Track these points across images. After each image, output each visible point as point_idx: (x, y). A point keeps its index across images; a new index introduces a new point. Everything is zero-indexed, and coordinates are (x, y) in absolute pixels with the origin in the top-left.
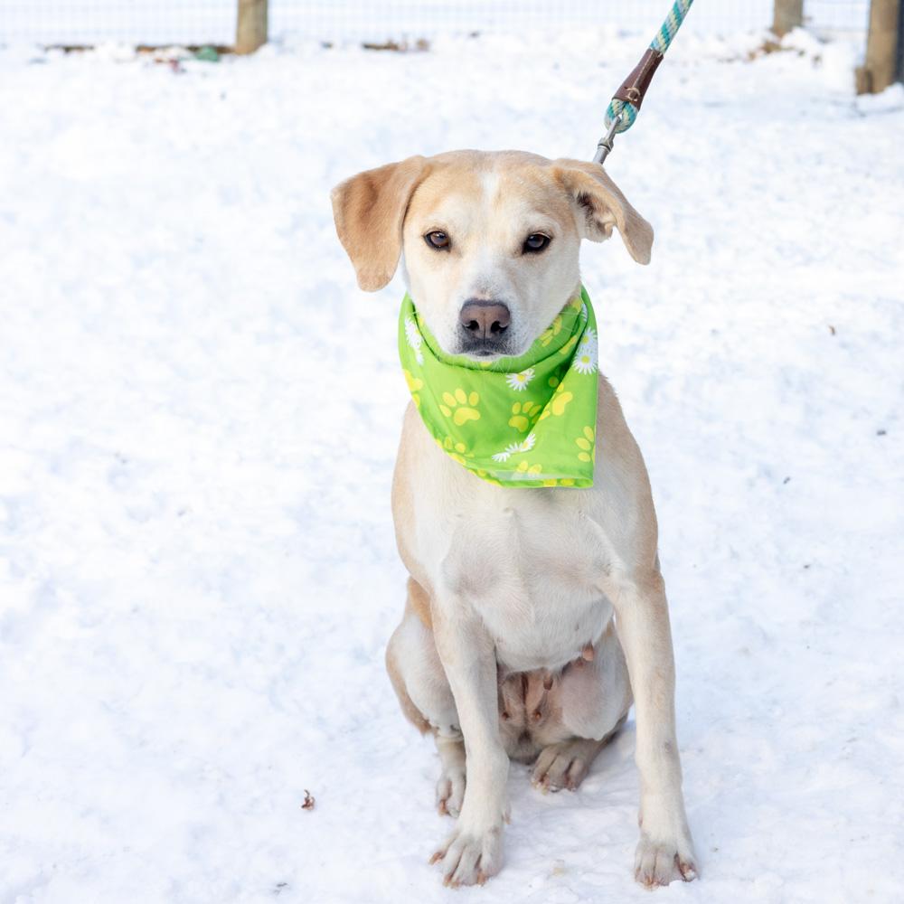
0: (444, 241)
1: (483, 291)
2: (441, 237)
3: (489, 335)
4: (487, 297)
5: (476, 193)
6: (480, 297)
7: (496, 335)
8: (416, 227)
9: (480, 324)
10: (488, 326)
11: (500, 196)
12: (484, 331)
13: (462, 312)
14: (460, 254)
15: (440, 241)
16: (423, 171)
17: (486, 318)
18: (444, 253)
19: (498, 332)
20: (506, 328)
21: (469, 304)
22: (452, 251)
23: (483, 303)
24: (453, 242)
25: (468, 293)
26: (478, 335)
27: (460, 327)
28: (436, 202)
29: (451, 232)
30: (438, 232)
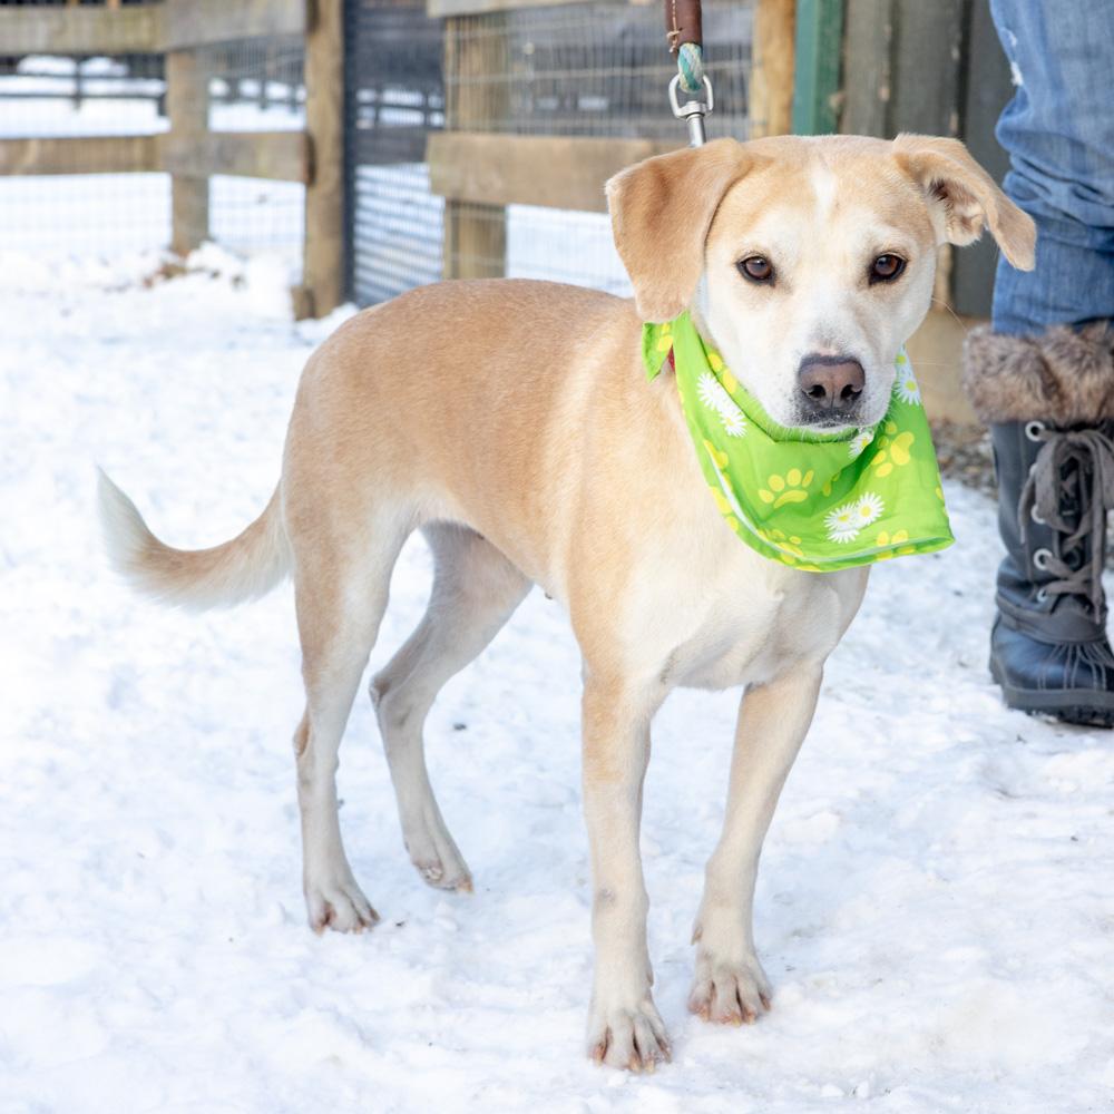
0: (765, 270)
1: (827, 343)
2: (762, 264)
3: (838, 403)
4: (833, 352)
5: (807, 201)
6: (824, 352)
7: (847, 401)
8: (726, 251)
9: (827, 391)
10: (838, 392)
11: (837, 205)
12: (832, 398)
13: (800, 373)
14: (788, 289)
15: (760, 271)
16: (739, 165)
17: (834, 380)
18: (765, 289)
19: (849, 398)
20: (860, 392)
21: (809, 362)
22: (778, 286)
23: (829, 361)
24: (778, 273)
25: (808, 348)
26: (824, 403)
27: (798, 393)
28: (753, 217)
29: (775, 258)
30: (757, 258)
